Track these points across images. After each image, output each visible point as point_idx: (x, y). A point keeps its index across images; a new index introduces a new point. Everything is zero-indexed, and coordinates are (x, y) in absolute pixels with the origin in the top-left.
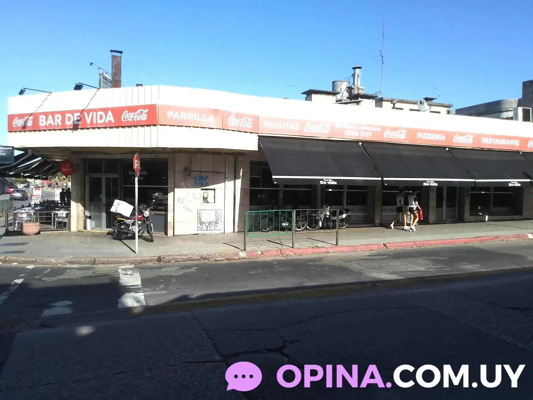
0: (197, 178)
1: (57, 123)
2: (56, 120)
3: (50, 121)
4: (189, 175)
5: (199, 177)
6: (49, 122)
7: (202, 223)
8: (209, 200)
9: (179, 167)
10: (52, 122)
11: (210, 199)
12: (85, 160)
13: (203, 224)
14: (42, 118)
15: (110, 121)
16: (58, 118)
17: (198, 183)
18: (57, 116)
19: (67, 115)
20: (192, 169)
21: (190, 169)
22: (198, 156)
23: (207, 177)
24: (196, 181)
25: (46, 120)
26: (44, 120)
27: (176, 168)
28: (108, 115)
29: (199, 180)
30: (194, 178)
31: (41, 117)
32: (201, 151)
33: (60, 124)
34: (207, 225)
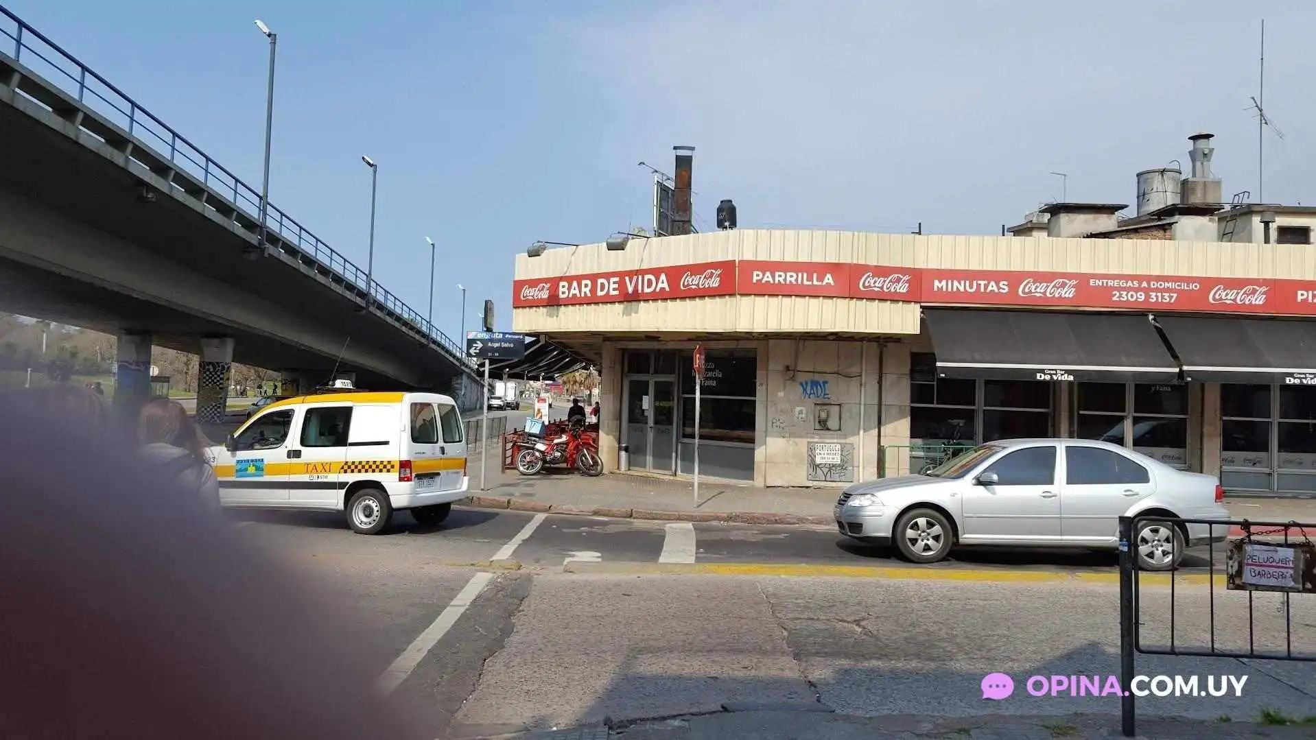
0: (806, 383)
1: (585, 292)
2: (584, 289)
3: (575, 291)
4: (793, 378)
5: (812, 381)
6: (573, 292)
7: (815, 466)
8: (830, 424)
9: (775, 365)
10: (577, 292)
11: (833, 423)
12: (624, 351)
13: (818, 468)
14: (563, 287)
15: (663, 289)
16: (586, 286)
17: (809, 393)
18: (584, 282)
19: (600, 281)
20: (799, 368)
21: (796, 367)
22: (810, 343)
23: (825, 382)
24: (805, 390)
25: (569, 289)
26: (565, 290)
27: (770, 368)
28: (661, 281)
29: (812, 388)
30: (801, 384)
31: (562, 284)
32: (815, 336)
33: (589, 295)
34: (825, 470)
